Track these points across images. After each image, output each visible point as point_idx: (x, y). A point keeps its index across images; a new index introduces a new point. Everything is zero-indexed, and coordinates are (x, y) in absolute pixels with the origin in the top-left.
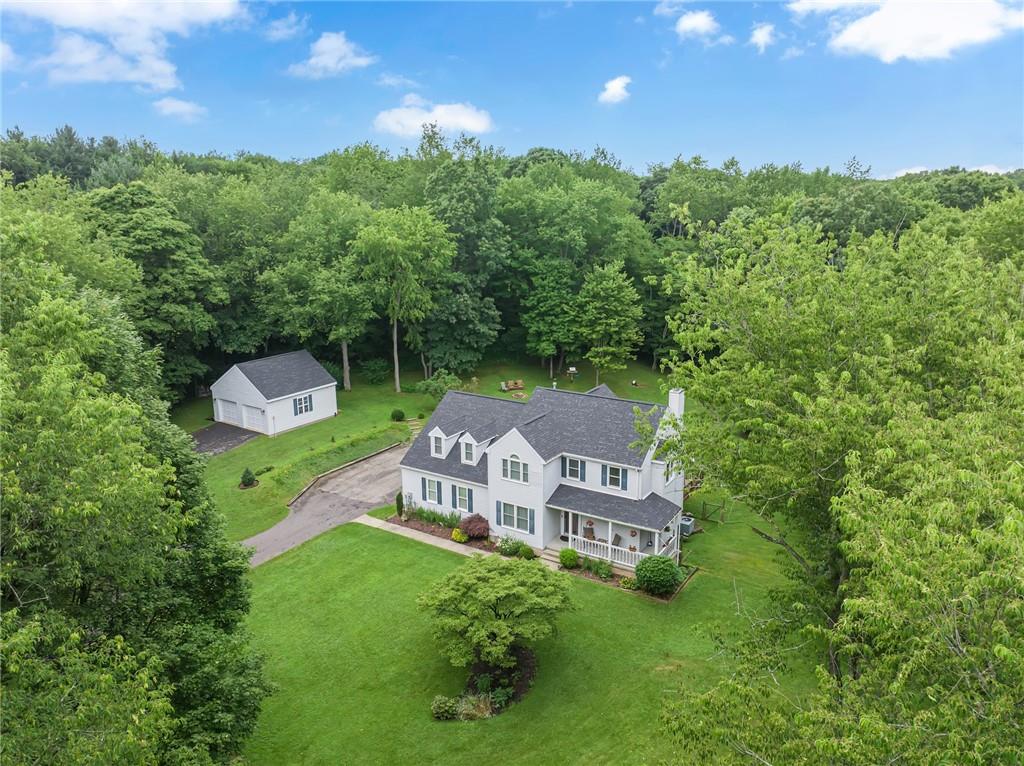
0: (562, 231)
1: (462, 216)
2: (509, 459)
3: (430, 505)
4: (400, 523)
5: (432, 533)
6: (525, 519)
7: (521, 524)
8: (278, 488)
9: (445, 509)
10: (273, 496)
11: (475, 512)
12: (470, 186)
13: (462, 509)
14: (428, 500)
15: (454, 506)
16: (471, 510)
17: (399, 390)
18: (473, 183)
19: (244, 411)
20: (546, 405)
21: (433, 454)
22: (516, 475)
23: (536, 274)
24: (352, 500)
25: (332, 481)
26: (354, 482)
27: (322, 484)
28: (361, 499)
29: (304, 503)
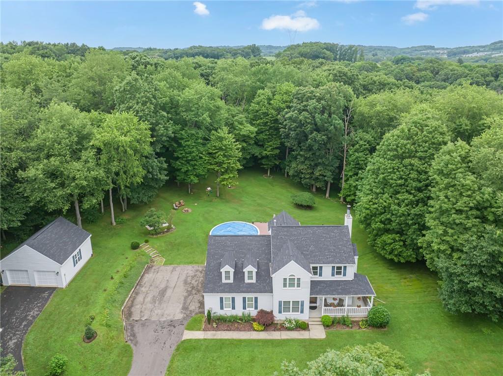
0: (197, 115)
1: (148, 114)
2: (288, 278)
3: (228, 312)
4: (214, 329)
5: (238, 329)
6: (297, 306)
7: (295, 309)
8: (110, 331)
9: (239, 311)
10: (112, 338)
11: (259, 308)
12: (148, 95)
13: (250, 309)
14: (225, 309)
15: (244, 308)
16: (256, 308)
17: (114, 224)
18: (149, 92)
19: (36, 275)
20: (283, 237)
21: (224, 281)
22: (292, 285)
23: (182, 139)
24: (164, 321)
25: (133, 309)
26: (149, 306)
27: (129, 314)
28: (169, 318)
29: (134, 335)
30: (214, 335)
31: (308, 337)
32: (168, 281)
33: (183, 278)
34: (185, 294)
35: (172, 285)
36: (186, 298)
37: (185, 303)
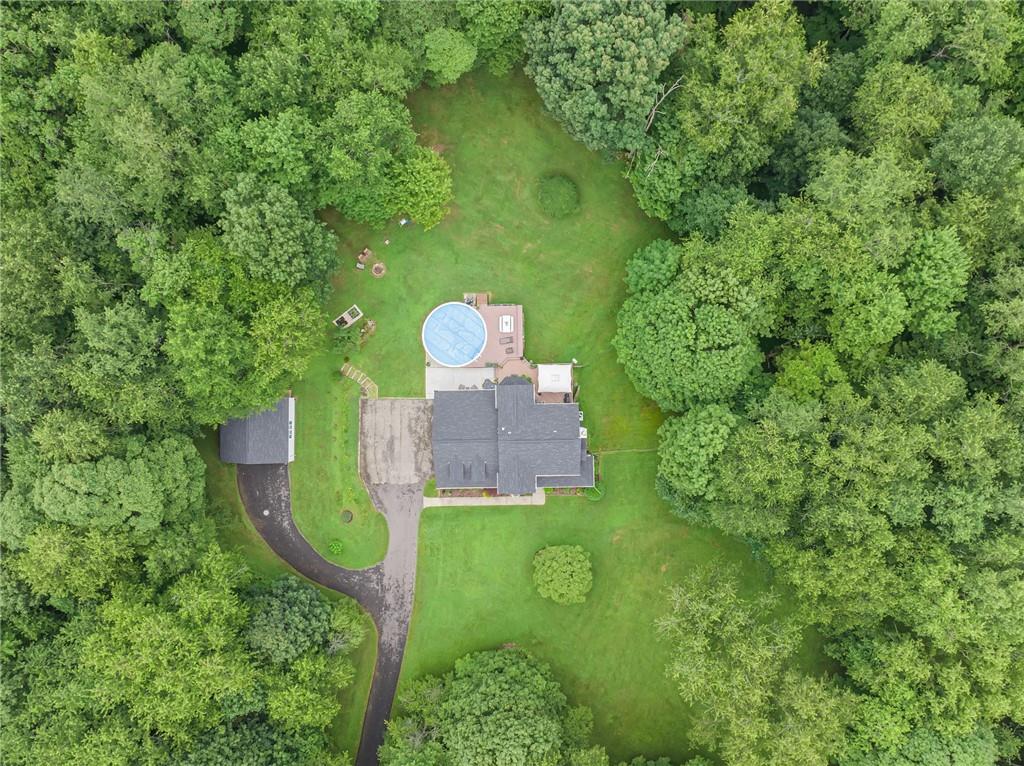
4: (449, 496)
24: (403, 485)
25: (369, 471)
26: (383, 465)
27: (368, 478)
28: (407, 481)
29: (380, 502)
30: (451, 502)
31: (529, 503)
32: (391, 426)
33: (406, 422)
34: (415, 449)
35: (397, 435)
36: (416, 454)
37: (416, 463)
